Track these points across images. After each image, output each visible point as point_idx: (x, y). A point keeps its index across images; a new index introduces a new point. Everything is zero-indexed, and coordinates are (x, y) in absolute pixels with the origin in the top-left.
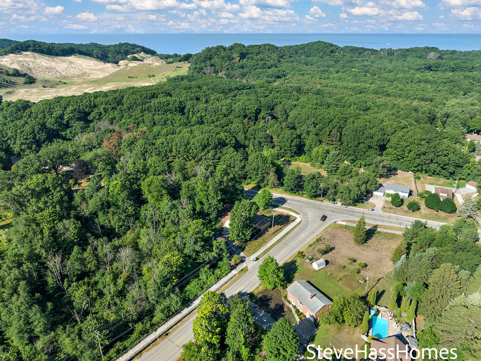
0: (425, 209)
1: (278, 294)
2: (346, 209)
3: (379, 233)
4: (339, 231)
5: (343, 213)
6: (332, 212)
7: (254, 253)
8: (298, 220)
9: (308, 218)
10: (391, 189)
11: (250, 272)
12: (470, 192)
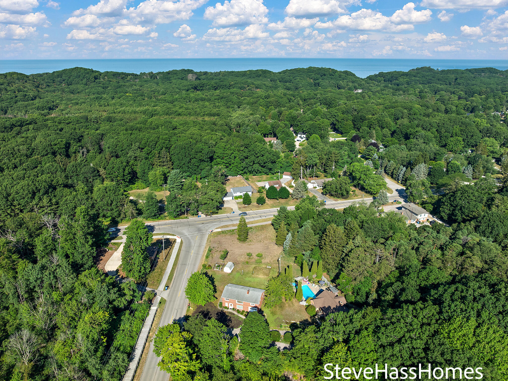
0: (268, 201)
1: (212, 306)
2: (211, 218)
3: (251, 228)
4: (219, 237)
5: (212, 222)
6: (203, 225)
7: (160, 283)
8: (179, 240)
9: (186, 236)
10: (238, 192)
11: (170, 301)
12: (288, 180)
